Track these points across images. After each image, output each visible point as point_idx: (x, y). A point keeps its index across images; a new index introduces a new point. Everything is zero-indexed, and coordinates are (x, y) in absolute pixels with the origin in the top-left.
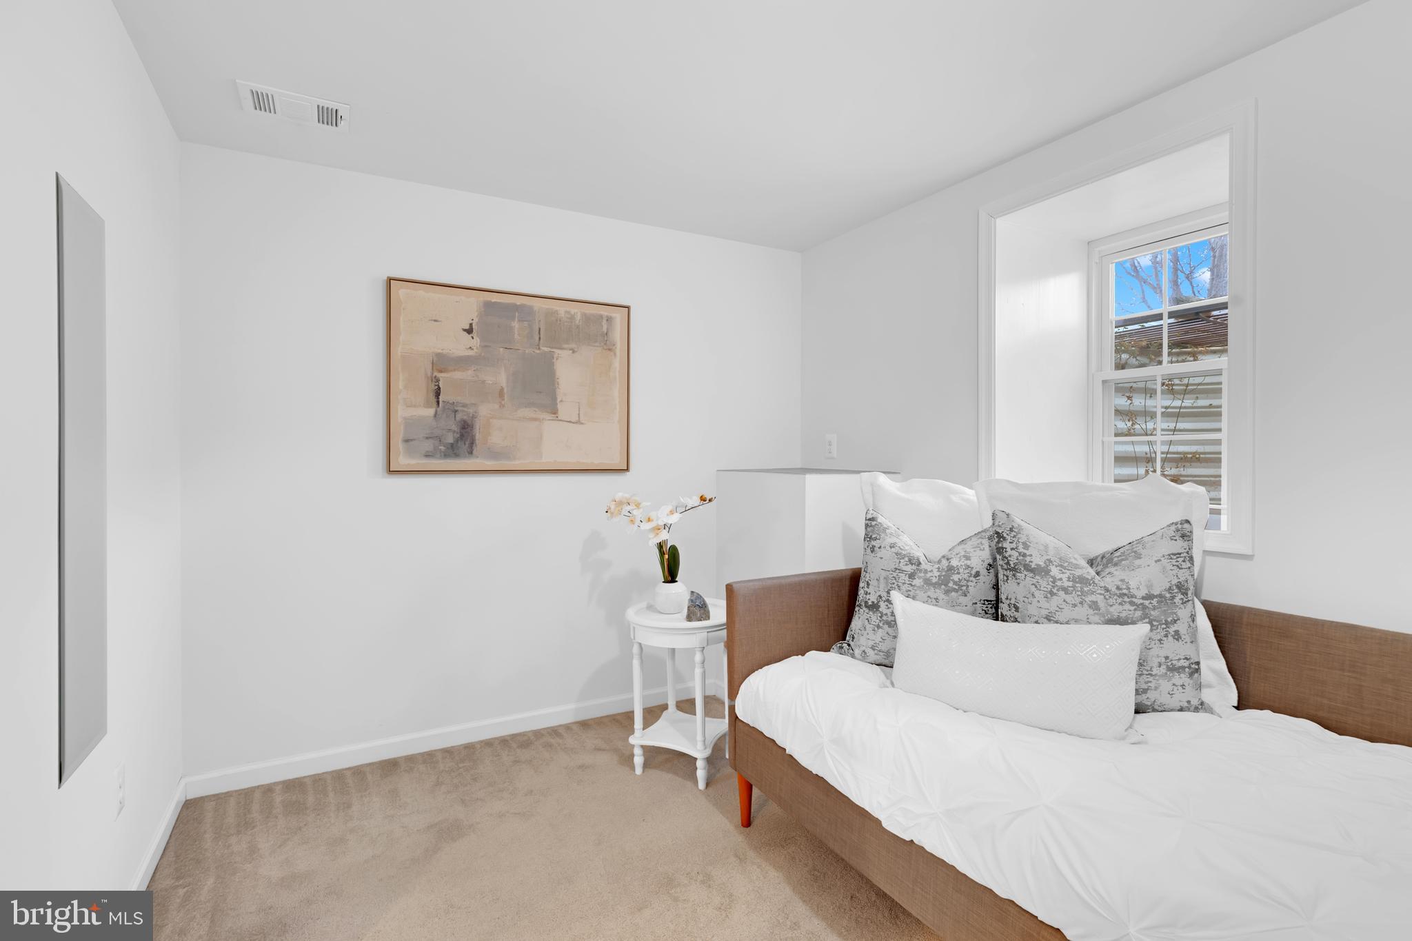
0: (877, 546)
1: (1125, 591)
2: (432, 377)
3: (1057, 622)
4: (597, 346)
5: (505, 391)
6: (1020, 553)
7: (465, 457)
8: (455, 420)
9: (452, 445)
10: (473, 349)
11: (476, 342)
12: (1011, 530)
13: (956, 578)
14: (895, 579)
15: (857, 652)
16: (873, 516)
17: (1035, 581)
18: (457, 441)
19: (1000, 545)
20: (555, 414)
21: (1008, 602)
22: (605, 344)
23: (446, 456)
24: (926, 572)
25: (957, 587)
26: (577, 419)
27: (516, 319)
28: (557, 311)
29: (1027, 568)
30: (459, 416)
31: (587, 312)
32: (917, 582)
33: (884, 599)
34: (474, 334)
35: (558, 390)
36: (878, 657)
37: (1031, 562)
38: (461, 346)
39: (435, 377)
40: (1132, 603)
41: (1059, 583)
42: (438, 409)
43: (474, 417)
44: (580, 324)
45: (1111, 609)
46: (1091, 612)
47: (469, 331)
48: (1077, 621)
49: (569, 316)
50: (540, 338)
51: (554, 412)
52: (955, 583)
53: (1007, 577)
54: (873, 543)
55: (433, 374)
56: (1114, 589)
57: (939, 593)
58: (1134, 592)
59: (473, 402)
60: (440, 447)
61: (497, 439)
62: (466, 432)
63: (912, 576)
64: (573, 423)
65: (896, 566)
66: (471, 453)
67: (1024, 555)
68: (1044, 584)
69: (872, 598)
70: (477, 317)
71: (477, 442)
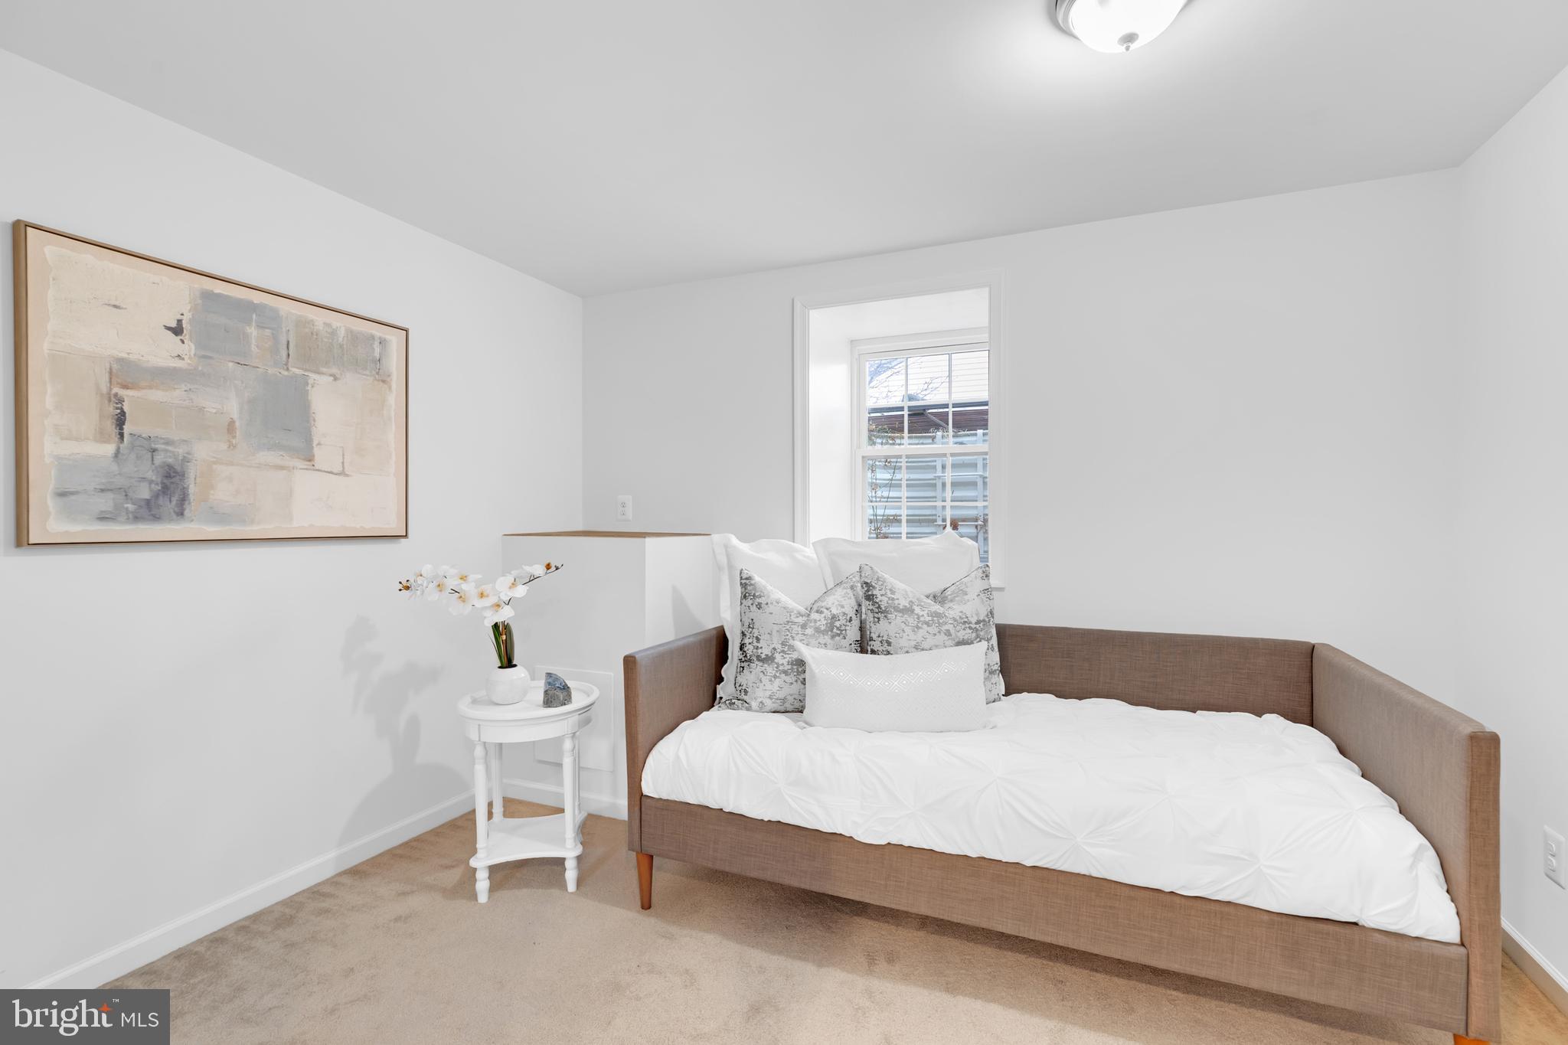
0: (764, 602)
1: (966, 620)
2: (109, 394)
3: (923, 650)
4: (367, 375)
5: (237, 424)
6: (889, 598)
7: (171, 520)
8: (153, 464)
9: (148, 502)
10: (183, 359)
11: (189, 348)
12: (878, 579)
13: (837, 624)
14: (789, 631)
15: (754, 704)
16: (749, 575)
17: (903, 619)
18: (157, 496)
19: (870, 593)
20: (310, 461)
21: (880, 639)
22: (378, 373)
23: (137, 518)
24: (815, 621)
25: (839, 632)
26: (341, 469)
27: (254, 324)
28: (312, 321)
29: (897, 609)
30: (159, 459)
31: (354, 328)
32: (809, 631)
33: (779, 650)
34: (186, 335)
35: (314, 429)
36: (775, 705)
37: (899, 604)
38: (164, 352)
39: (116, 395)
40: (970, 628)
41: (922, 619)
42: (121, 446)
43: (186, 460)
44: (345, 343)
45: (959, 634)
46: (946, 638)
47: (177, 330)
48: (937, 646)
49: (329, 330)
50: (289, 355)
51: (310, 459)
52: (838, 628)
53: (879, 618)
54: (758, 600)
55: (111, 389)
56: (958, 618)
57: (827, 639)
58: (970, 619)
59: (185, 439)
60: (126, 506)
61: (222, 494)
62: (172, 483)
63: (804, 626)
64: (336, 474)
65: (788, 619)
66: (181, 514)
67: (893, 599)
68: (911, 620)
69: (766, 651)
70: (190, 311)
71: (191, 497)
